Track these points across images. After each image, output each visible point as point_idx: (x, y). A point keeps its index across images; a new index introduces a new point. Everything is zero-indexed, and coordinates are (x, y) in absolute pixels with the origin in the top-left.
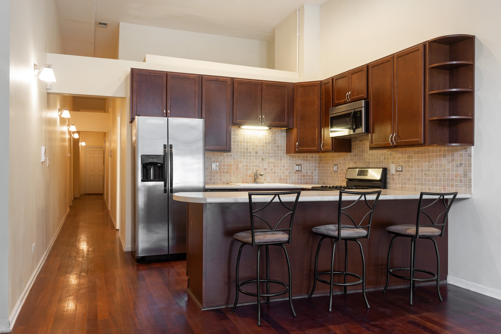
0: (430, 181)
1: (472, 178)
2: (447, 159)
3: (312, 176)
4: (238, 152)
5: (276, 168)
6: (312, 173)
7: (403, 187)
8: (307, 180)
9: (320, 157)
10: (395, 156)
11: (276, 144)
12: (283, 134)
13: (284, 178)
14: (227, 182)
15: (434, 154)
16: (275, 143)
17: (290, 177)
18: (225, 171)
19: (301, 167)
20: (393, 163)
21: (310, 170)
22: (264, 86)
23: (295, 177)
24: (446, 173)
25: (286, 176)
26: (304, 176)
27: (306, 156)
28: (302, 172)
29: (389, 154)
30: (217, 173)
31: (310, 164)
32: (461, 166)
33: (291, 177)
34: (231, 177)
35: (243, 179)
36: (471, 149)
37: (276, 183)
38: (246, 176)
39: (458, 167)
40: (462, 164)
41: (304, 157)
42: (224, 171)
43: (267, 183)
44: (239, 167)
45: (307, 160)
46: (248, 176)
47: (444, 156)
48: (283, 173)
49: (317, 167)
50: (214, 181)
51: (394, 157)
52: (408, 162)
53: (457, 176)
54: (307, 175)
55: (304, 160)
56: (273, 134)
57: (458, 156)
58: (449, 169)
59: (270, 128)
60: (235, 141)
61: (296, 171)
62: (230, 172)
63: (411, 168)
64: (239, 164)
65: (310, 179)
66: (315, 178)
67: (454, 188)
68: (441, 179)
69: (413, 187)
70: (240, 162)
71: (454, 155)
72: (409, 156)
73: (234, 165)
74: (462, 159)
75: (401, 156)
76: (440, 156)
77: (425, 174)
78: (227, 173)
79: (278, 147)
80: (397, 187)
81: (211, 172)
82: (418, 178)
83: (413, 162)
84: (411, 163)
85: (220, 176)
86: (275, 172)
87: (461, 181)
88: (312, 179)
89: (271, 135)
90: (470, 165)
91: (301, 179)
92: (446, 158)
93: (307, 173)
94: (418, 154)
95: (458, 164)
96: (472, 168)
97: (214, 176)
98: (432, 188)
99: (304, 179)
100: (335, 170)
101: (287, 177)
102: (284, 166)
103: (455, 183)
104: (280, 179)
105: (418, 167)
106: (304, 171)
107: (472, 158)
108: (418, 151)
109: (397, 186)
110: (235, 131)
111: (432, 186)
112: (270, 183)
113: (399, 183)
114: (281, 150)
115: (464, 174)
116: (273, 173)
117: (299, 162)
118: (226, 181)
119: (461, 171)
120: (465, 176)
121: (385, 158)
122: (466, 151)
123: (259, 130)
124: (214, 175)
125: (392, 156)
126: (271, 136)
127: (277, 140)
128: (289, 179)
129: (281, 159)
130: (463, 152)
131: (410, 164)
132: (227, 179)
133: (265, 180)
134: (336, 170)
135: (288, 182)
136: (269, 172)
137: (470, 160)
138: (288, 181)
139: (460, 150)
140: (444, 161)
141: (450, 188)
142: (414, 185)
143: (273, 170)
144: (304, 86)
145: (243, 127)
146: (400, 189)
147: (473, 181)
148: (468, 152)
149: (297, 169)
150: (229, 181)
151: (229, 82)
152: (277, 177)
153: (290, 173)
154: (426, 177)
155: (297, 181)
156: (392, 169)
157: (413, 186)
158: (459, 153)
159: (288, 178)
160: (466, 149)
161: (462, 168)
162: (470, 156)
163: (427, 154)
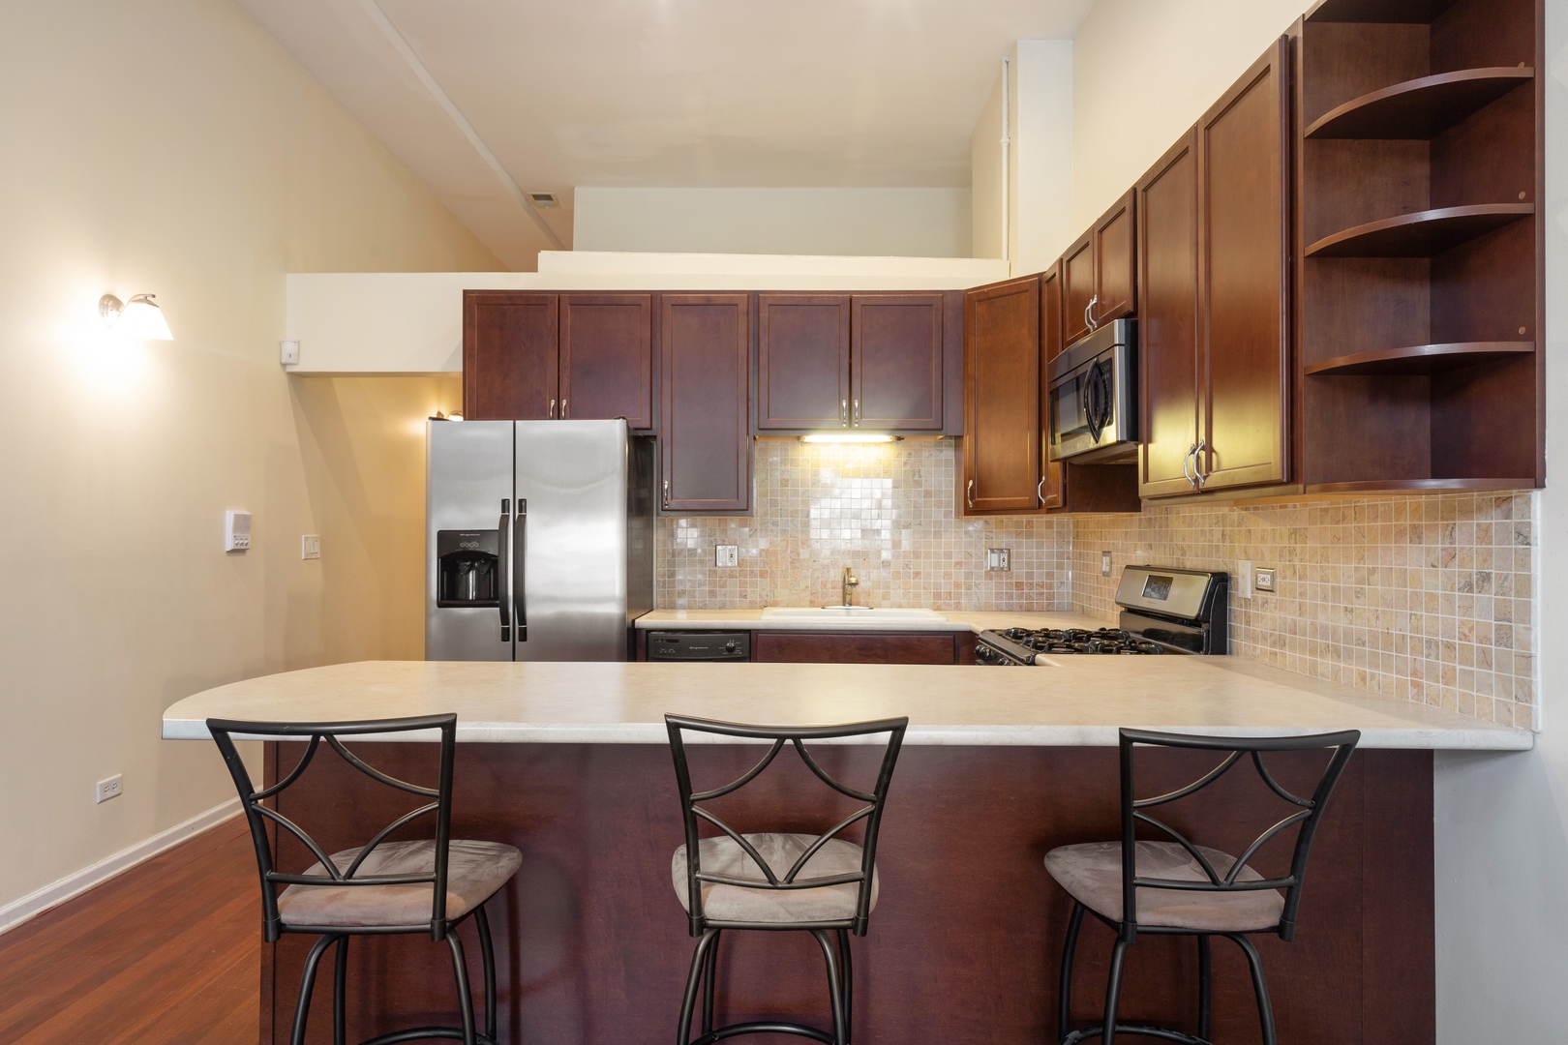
0: (1364, 644)
1: (1538, 651)
2: (1428, 551)
3: (1051, 586)
4: (796, 512)
5: (922, 560)
6: (1050, 575)
7: (1276, 654)
8: (1029, 597)
9: (1076, 524)
10: (1252, 528)
11: (921, 487)
12: (944, 452)
13: (950, 593)
14: (764, 603)
15: (1379, 524)
16: (918, 484)
17: (969, 588)
18: (757, 569)
19: (1009, 556)
20: (1247, 557)
21: (1040, 566)
22: (856, 309)
23: (987, 590)
24: (1424, 614)
25: (958, 585)
26: (1019, 585)
27: (1028, 522)
28: (1012, 574)
29: (1236, 518)
30: (731, 577)
31: (1040, 546)
32: (1486, 586)
33: (974, 589)
34: (776, 588)
35: (812, 594)
36: (1528, 502)
37: (921, 607)
38: (824, 585)
39: (1471, 590)
40: (1489, 574)
41: (1018, 524)
42: (752, 572)
43: (892, 606)
44: (801, 557)
45: (1029, 536)
46: (829, 585)
47: (1417, 534)
48: (947, 575)
49: (1068, 558)
50: (723, 599)
51: (1250, 531)
52: (1290, 553)
53: (1466, 632)
54: (1031, 584)
55: (1018, 534)
56: (910, 454)
57: (1472, 535)
58: (1433, 597)
59: (899, 439)
60: (787, 480)
61: (992, 569)
62: (772, 572)
63: (1300, 579)
64: (801, 550)
65: (1042, 594)
66: (1060, 591)
67: (1457, 689)
68: (1404, 637)
69: (1306, 662)
70: (803, 543)
71: (1457, 534)
72: (1295, 532)
73: (785, 551)
74: (1489, 552)
75: (1269, 528)
76: (1401, 533)
77: (1346, 608)
78: (763, 574)
79: (928, 494)
80: (1258, 652)
81: (715, 572)
82: (1322, 626)
83: (1308, 556)
84: (1301, 560)
85: (742, 584)
86: (917, 574)
87: (1485, 661)
88: (1051, 597)
89: (903, 459)
90: (1525, 586)
91: (1011, 597)
92: (1424, 545)
93: (1030, 575)
94: (1321, 523)
95: (1470, 575)
96: (1538, 601)
97: (723, 586)
99: (1020, 596)
100: (1104, 570)
101: (961, 588)
102: (948, 555)
103: (1458, 667)
104: (937, 596)
105: (1322, 579)
106: (1019, 570)
107: (1538, 551)
108: (1323, 510)
109: (1259, 647)
110: (787, 450)
111: (1370, 664)
112: (900, 607)
113: (1265, 638)
114: (938, 505)
115: (1498, 628)
116: (912, 576)
117: (1003, 541)
118: (759, 599)
119: (1483, 610)
120: (1504, 637)
121: (1223, 535)
122: (1508, 516)
123: (864, 444)
124: (722, 583)
125: (1244, 528)
126: (905, 463)
127: (922, 473)
128: (966, 594)
129: (938, 534)
130: (1494, 520)
131: (1297, 563)
132: (764, 594)
133: (884, 598)
134: (1108, 570)
135: (963, 606)
136: (899, 573)
137: (1524, 560)
138: (964, 601)
139: (1480, 509)
140: (1414, 558)
141: (1441, 685)
142: (1312, 653)
143: (911, 566)
144: (990, 299)
145: (809, 438)
147: (1538, 664)
148: (1516, 519)
149: (995, 564)
150: (768, 600)
151: (743, 307)
152: (924, 588)
153: (968, 575)
154: (1351, 623)
155: (994, 601)
156: (1244, 579)
158: (1475, 522)
159: (963, 591)
160: (1504, 506)
161: (1488, 597)
162: (1524, 537)
163: (1354, 525)
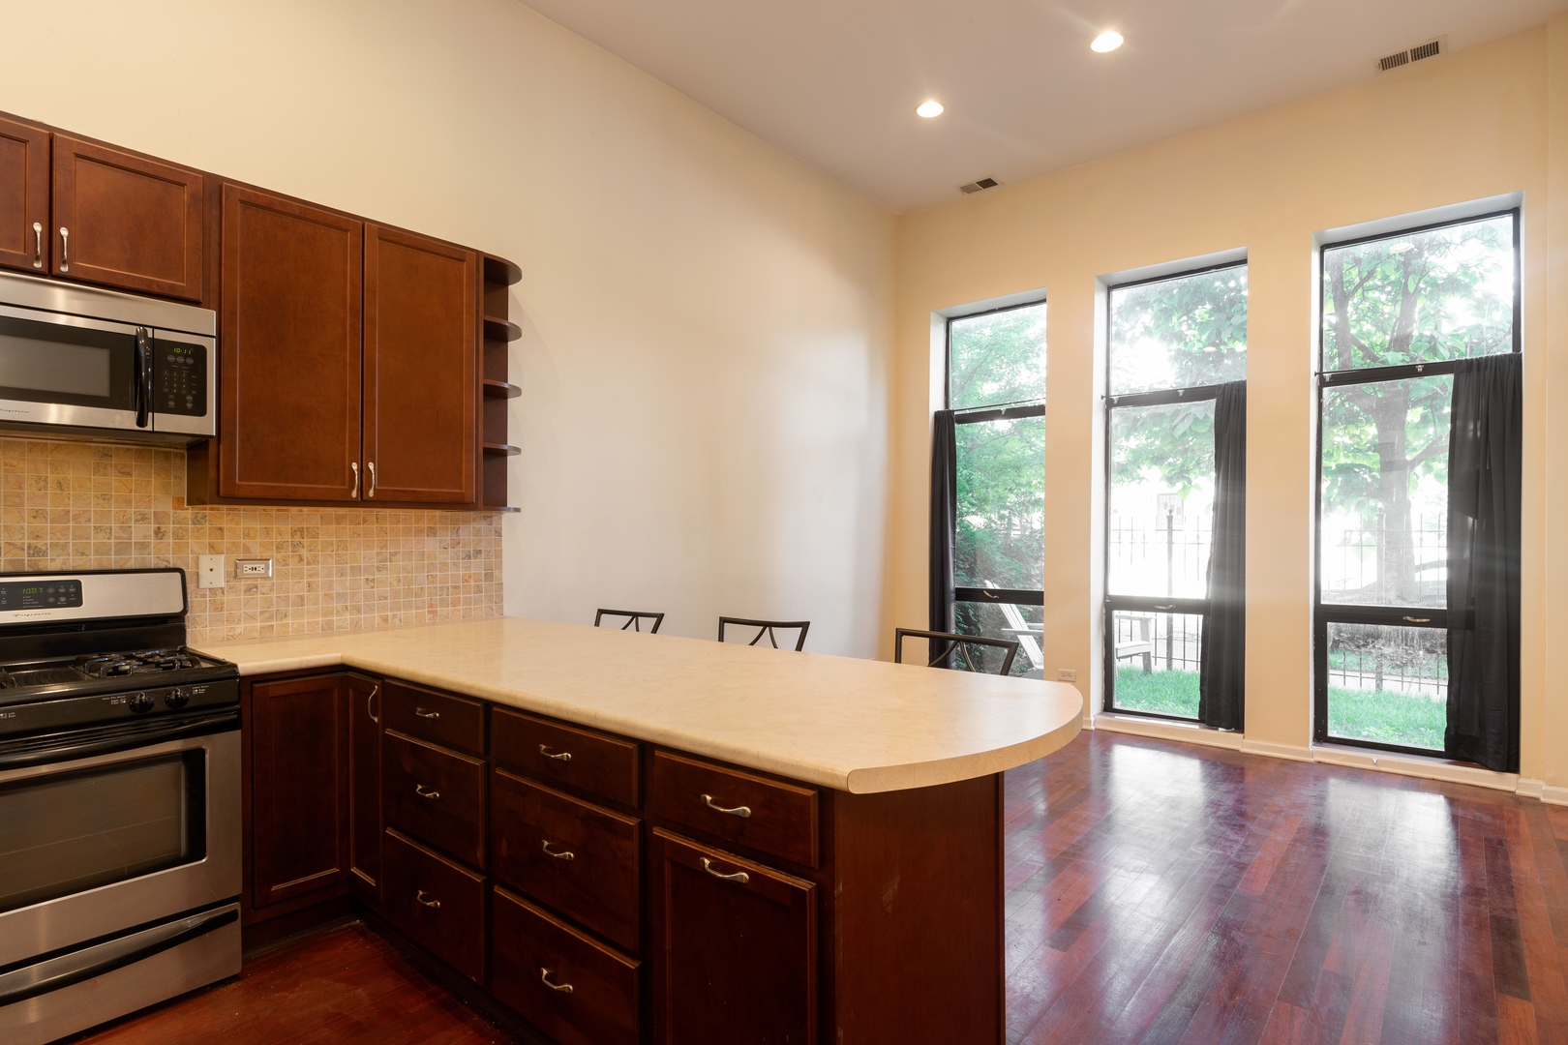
0: (386, 598)
1: (505, 581)
2: (441, 541)
7: (272, 626)
10: (225, 526)
15: (401, 526)
20: (213, 549)
24: (438, 573)
29: (190, 516)
32: (479, 556)
36: (501, 518)
39: (470, 558)
40: (480, 550)
47: (432, 532)
51: (220, 528)
52: (294, 545)
53: (467, 578)
57: (470, 532)
58: (445, 565)
63: (308, 563)
67: (461, 607)
68: (422, 588)
69: (317, 623)
71: (461, 531)
72: (301, 530)
74: (480, 541)
75: (258, 527)
76: (419, 532)
77: (367, 579)
80: (238, 631)
82: (338, 595)
83: (319, 547)
84: (311, 551)
87: (479, 590)
90: (499, 554)
92: (438, 538)
94: (338, 523)
95: (470, 552)
98: (394, 616)
103: (462, 596)
105: (338, 562)
108: (340, 515)
109: (239, 628)
111: (392, 610)
113: (252, 617)
115: (486, 574)
119: (477, 566)
120: (489, 576)
121: (158, 532)
122: (491, 524)
125: (207, 526)
130: (483, 525)
131: (305, 553)
137: (499, 544)
139: (474, 520)
140: (431, 545)
141: (450, 608)
142: (325, 615)
146: (256, 635)
148: (494, 526)
154: (373, 587)
156: (212, 572)
157: (320, 619)
158: (472, 526)
160: (489, 520)
161: (481, 560)
162: (499, 534)
163: (376, 525)
